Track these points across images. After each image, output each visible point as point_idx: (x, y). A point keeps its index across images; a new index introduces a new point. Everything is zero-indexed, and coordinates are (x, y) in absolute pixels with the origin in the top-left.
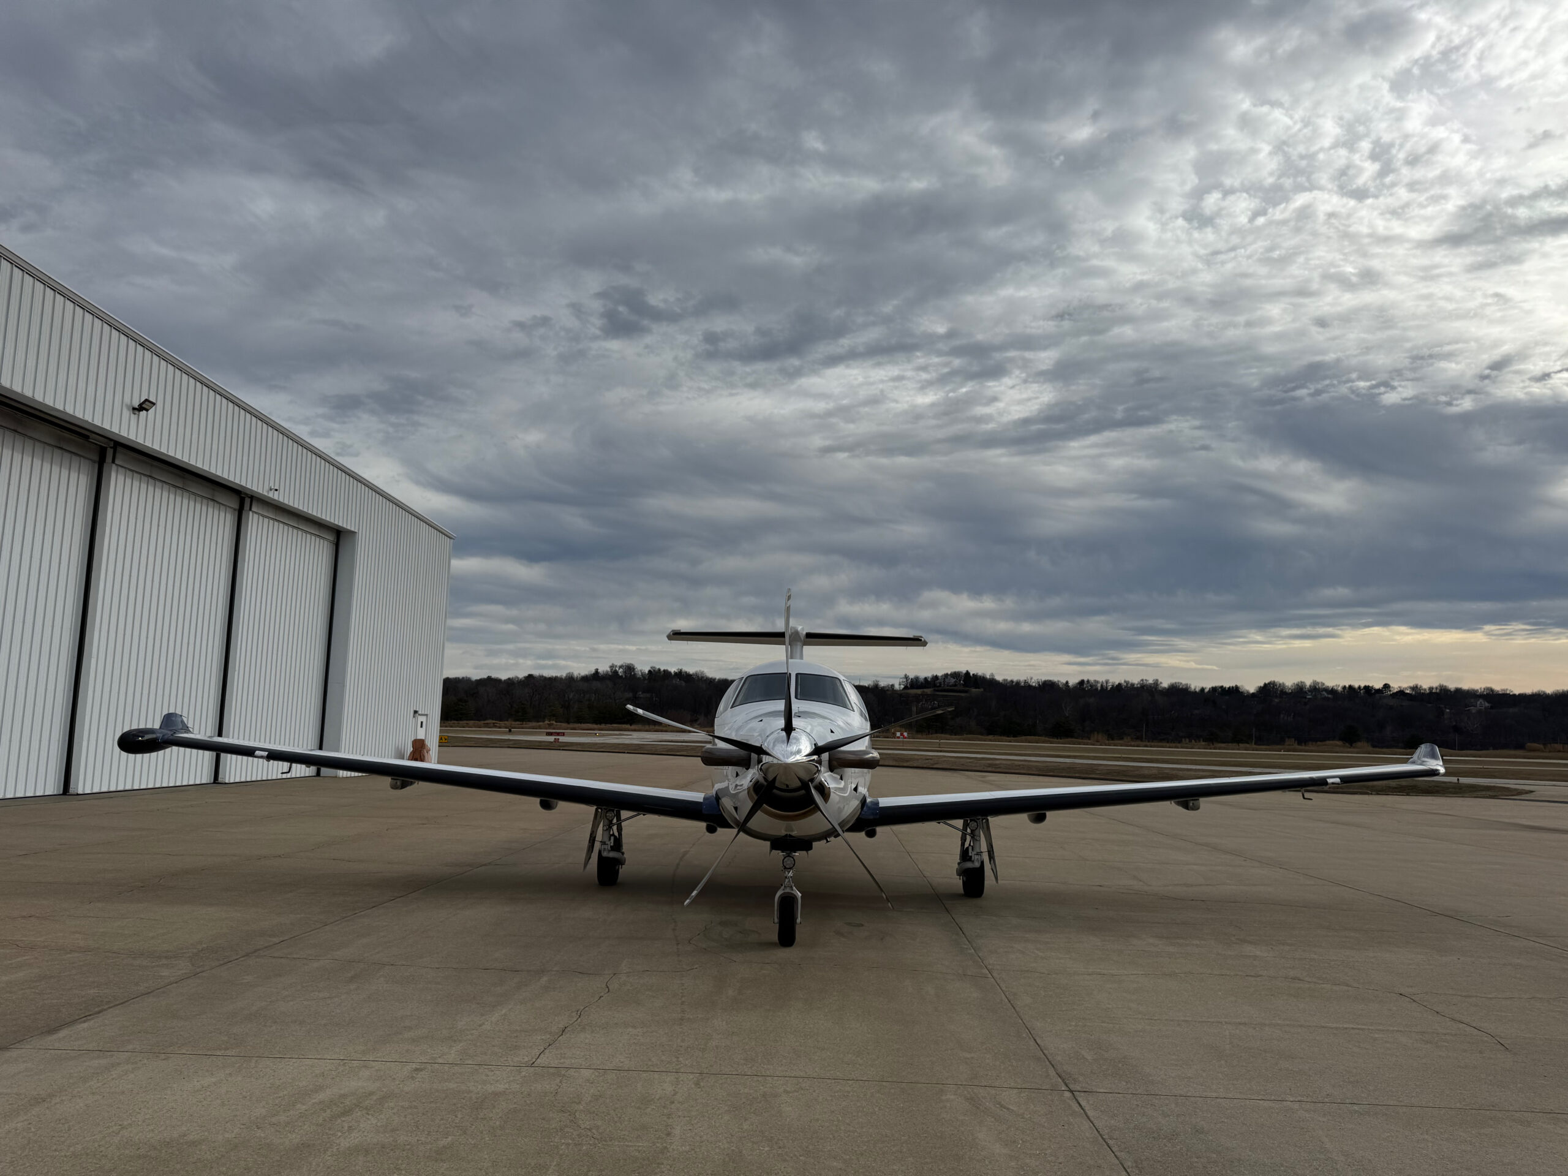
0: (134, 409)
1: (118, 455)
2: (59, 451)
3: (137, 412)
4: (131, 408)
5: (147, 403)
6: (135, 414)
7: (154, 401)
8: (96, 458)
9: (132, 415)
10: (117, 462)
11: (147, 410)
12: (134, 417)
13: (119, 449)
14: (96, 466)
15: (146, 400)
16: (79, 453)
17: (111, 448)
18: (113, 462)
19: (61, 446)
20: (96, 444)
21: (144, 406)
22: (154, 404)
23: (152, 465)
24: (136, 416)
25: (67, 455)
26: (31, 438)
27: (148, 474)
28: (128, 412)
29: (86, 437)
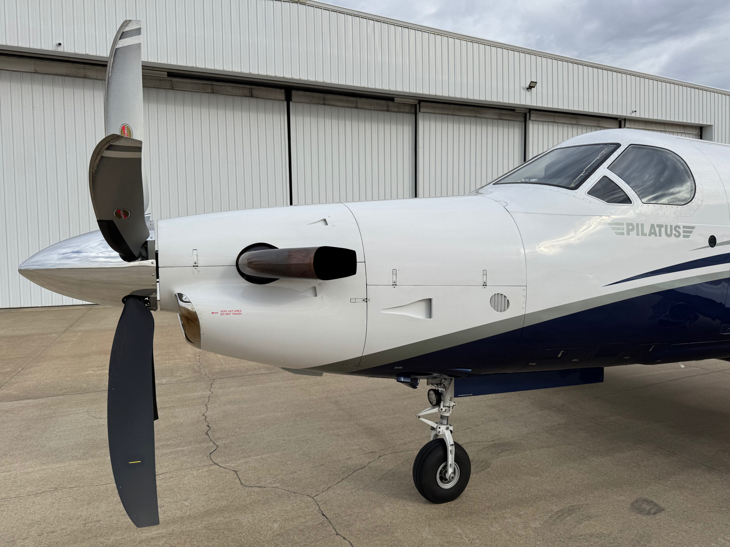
0: (527, 89)
1: (532, 115)
2: (502, 121)
3: (529, 90)
4: (526, 89)
5: (532, 83)
6: (529, 91)
7: (535, 81)
8: (523, 120)
9: (527, 92)
10: (531, 119)
11: (534, 87)
12: (528, 93)
13: (532, 112)
14: (524, 123)
15: (531, 82)
16: (512, 119)
17: (528, 112)
18: (530, 119)
19: (501, 118)
20: (522, 113)
21: (531, 85)
22: (536, 83)
23: (554, 116)
24: (530, 92)
25: (506, 122)
26: (484, 118)
27: (552, 121)
28: (524, 91)
29: (514, 110)
